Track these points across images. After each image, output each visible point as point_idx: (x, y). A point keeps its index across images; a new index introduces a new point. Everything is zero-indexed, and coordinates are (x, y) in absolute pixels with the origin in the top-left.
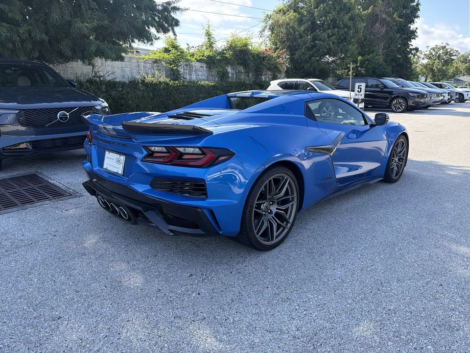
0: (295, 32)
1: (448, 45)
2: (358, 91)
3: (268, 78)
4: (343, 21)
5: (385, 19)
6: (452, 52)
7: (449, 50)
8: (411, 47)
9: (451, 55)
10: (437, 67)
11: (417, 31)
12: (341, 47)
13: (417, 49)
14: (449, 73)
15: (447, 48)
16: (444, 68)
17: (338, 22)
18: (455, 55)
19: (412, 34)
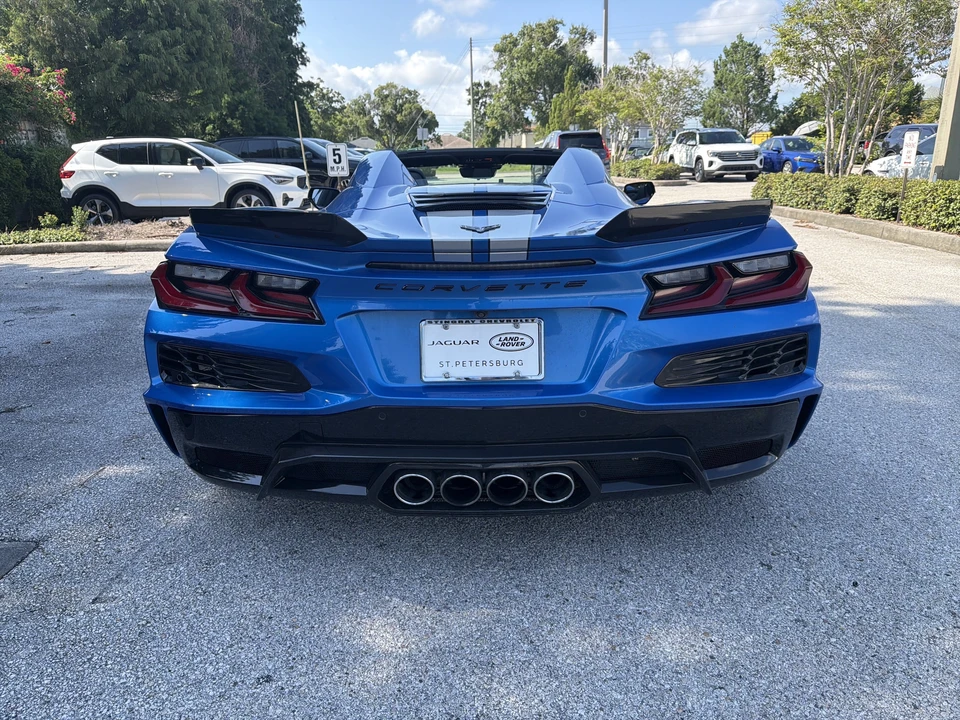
0: (78, 29)
1: (322, 81)
2: (335, 161)
3: (26, 138)
4: (188, 14)
5: (252, 18)
6: (331, 95)
7: (325, 91)
8: (300, 80)
9: (330, 100)
10: (316, 122)
11: (305, 49)
12: (196, 70)
13: (310, 86)
14: (337, 132)
15: (321, 86)
16: (328, 123)
17: (177, 13)
18: (338, 101)
19: (297, 56)
